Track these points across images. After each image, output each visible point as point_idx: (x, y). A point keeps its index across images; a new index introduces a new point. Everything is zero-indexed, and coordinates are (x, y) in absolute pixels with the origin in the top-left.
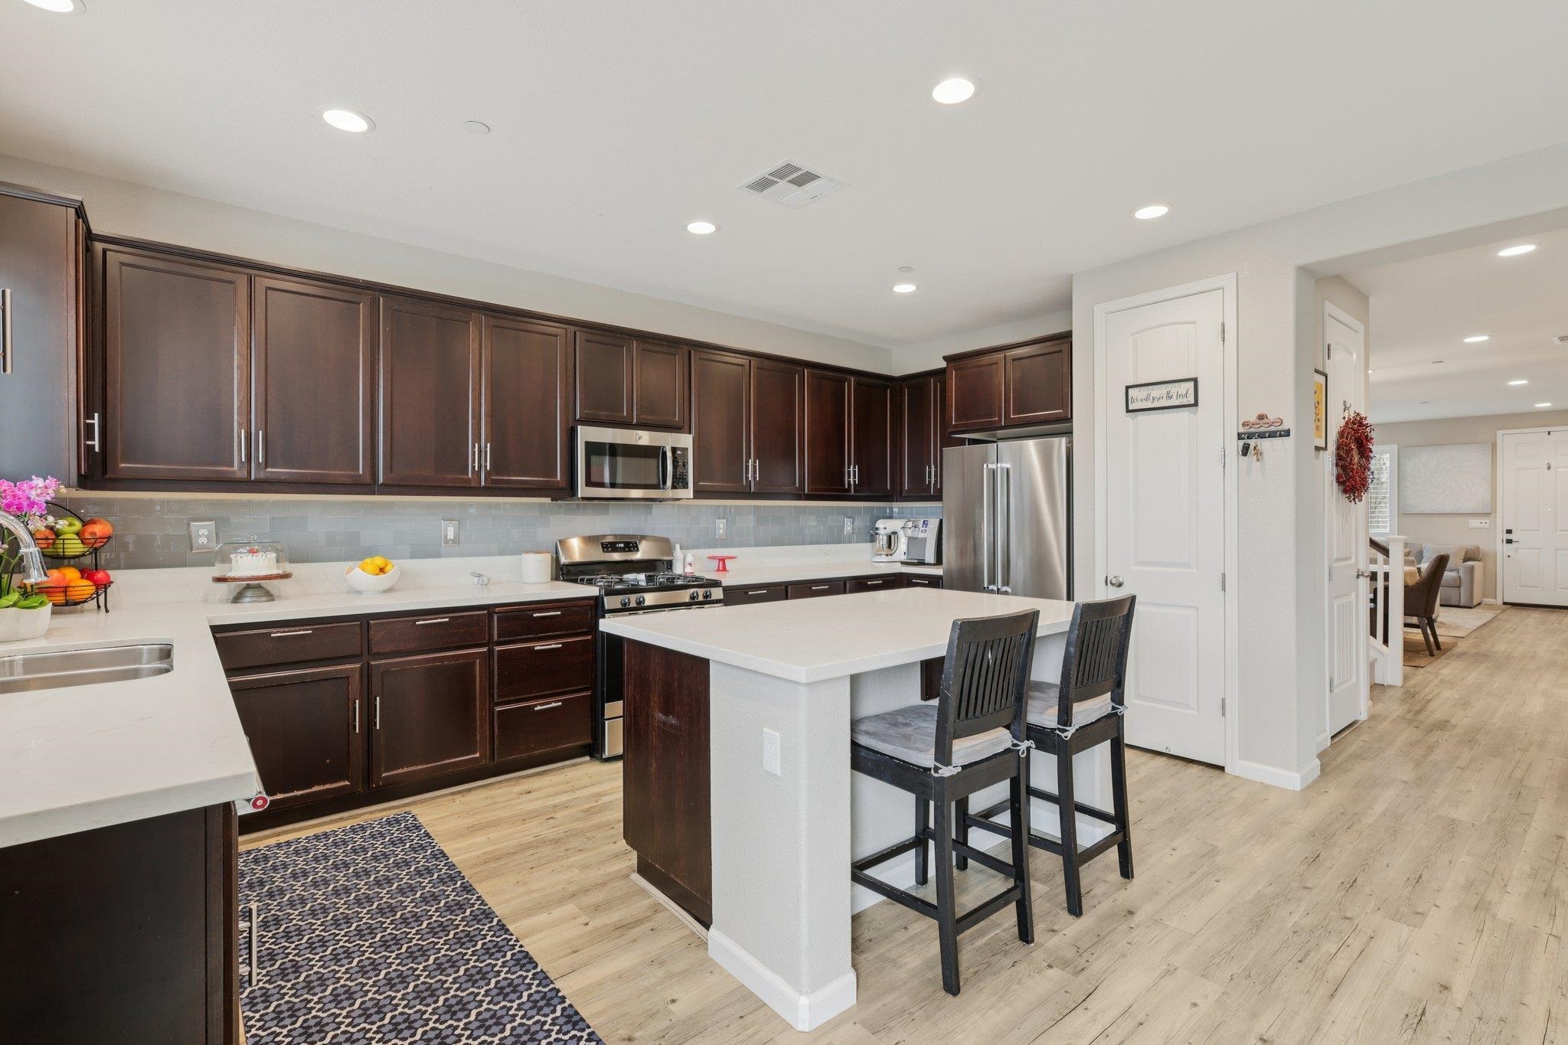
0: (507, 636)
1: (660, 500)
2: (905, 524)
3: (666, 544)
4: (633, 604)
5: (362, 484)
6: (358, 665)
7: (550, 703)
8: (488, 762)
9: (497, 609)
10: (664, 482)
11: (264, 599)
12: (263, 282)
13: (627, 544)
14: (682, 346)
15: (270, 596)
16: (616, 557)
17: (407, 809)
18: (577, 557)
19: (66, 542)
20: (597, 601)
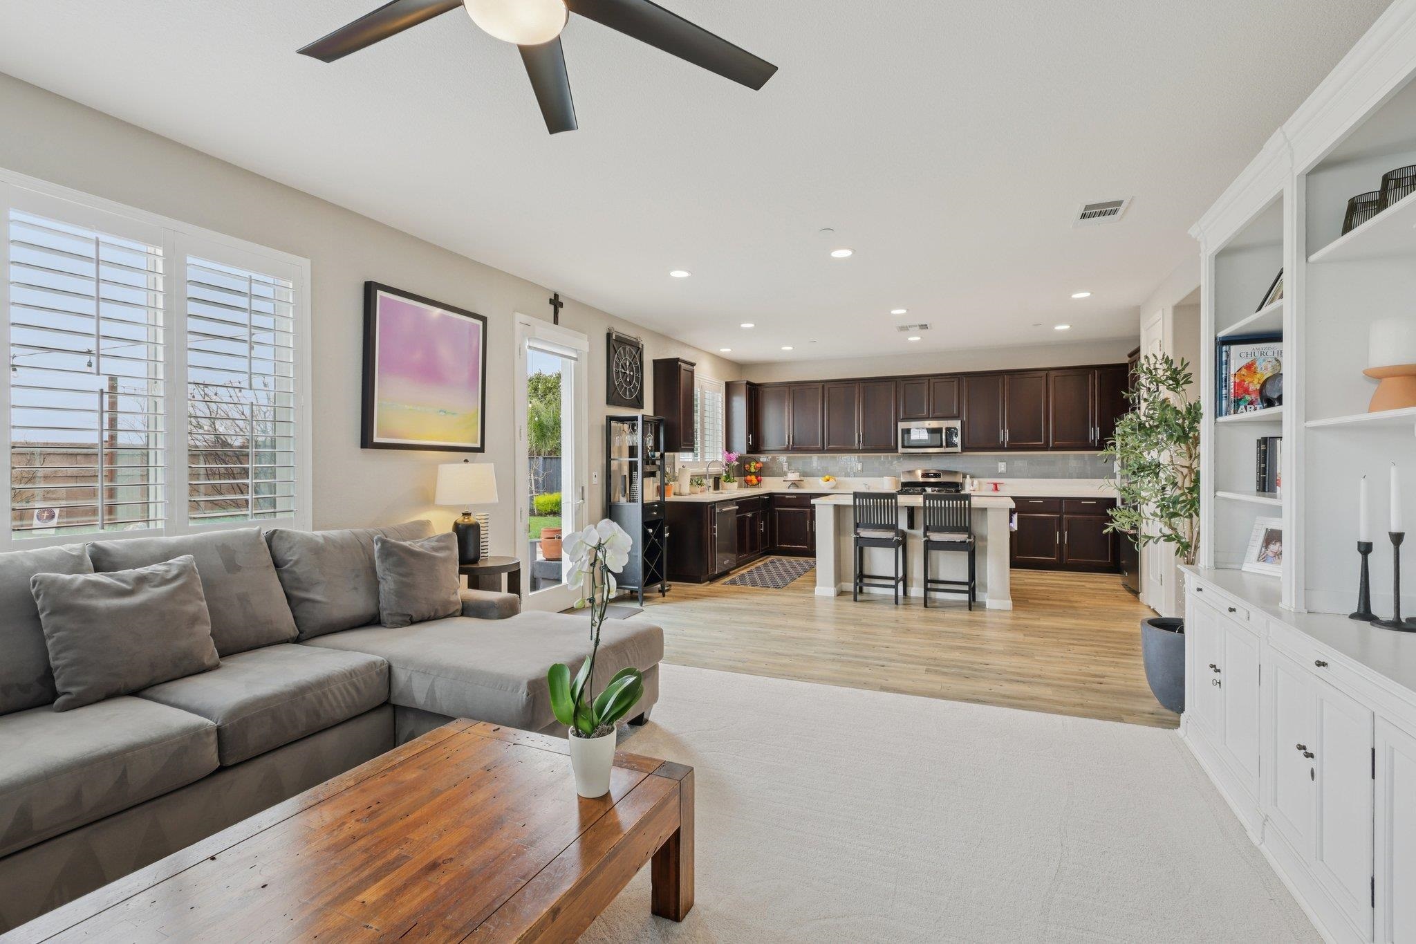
5: (820, 450)
13: (935, 474)
14: (958, 376)
15: (798, 487)
19: (751, 468)
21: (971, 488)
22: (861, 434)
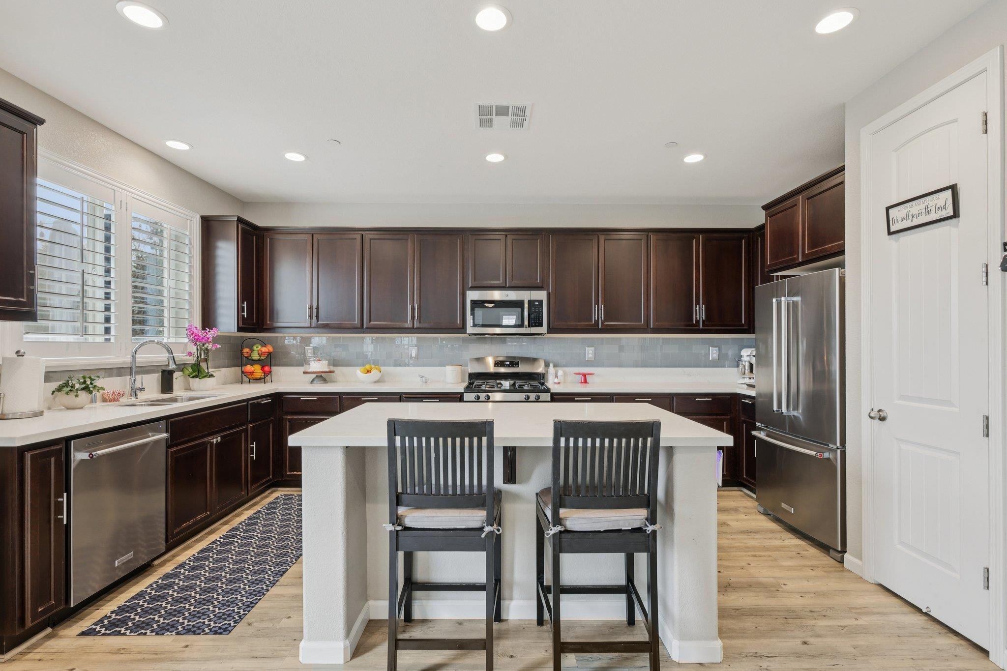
21: (556, 380)
22: (416, 306)
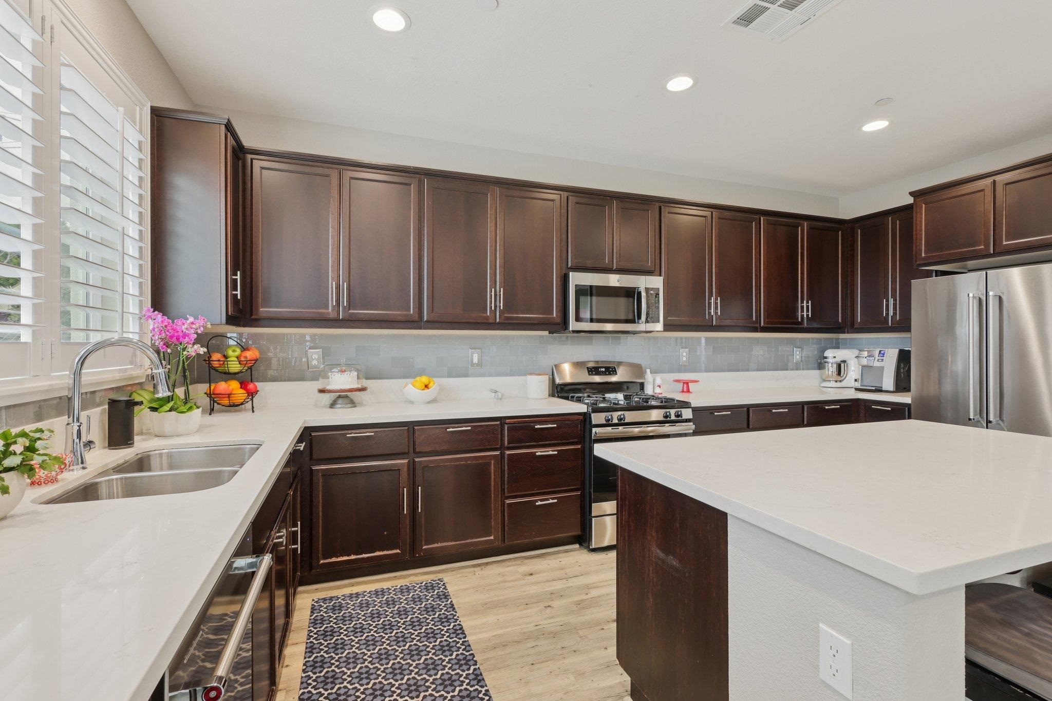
0: (516, 442)
1: (635, 333)
2: (859, 354)
3: (638, 370)
4: (615, 421)
5: (413, 321)
6: (406, 461)
7: (547, 499)
8: (500, 543)
9: (507, 421)
10: (639, 317)
11: (349, 405)
12: (349, 174)
13: (607, 369)
14: (654, 203)
15: (353, 404)
16: (597, 379)
17: (440, 576)
18: (568, 379)
19: (229, 363)
20: (585, 417)
